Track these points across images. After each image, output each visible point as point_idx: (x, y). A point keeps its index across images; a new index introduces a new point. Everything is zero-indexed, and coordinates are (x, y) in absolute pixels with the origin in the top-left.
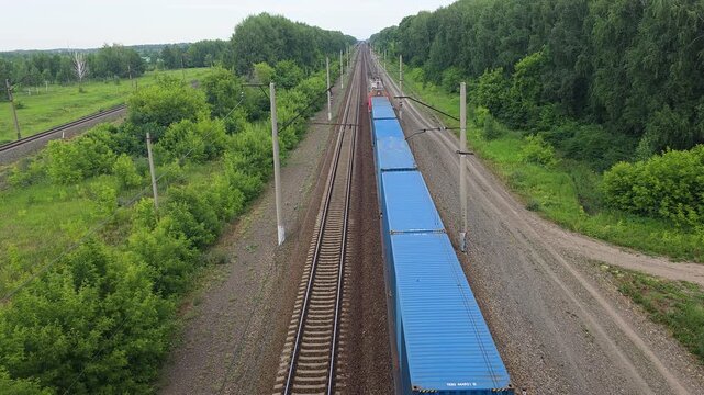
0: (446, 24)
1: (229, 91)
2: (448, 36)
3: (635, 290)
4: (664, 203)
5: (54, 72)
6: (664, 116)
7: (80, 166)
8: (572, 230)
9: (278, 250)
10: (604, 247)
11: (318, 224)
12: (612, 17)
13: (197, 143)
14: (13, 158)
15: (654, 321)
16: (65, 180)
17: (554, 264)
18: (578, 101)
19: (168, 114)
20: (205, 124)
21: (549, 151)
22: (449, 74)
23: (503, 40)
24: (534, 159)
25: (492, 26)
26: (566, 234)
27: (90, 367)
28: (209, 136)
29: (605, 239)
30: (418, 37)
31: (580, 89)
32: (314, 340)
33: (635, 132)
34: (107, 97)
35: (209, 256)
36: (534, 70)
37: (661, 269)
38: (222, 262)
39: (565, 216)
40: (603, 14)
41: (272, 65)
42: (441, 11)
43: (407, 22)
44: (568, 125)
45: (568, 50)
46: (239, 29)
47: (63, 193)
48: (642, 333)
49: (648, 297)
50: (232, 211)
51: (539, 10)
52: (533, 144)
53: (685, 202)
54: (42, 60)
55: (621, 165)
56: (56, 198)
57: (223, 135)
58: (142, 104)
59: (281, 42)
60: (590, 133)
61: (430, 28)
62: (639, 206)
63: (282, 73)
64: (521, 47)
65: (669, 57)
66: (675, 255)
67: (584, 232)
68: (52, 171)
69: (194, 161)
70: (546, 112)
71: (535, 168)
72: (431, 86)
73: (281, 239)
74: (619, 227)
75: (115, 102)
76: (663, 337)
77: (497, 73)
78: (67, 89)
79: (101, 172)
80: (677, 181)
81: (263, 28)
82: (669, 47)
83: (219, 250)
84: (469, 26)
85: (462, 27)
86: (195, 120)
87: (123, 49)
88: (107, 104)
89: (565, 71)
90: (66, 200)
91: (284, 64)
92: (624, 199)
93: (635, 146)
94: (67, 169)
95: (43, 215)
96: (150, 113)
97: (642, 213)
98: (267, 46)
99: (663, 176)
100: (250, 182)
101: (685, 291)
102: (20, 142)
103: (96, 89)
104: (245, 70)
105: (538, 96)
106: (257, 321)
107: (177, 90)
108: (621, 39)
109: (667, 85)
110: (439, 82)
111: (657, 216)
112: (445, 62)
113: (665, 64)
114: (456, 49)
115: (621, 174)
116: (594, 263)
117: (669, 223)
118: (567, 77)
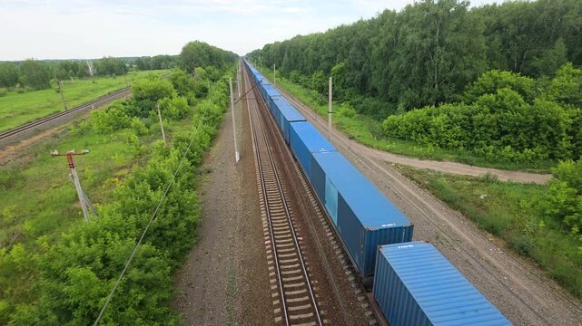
0: (290, 48)
1: (185, 82)
2: (292, 55)
3: (409, 174)
4: (413, 133)
5: (75, 72)
6: (409, 93)
7: (111, 124)
8: (372, 147)
9: (237, 165)
10: (389, 155)
11: (255, 150)
12: (382, 45)
13: (174, 110)
14: (67, 121)
15: (422, 188)
16: (102, 132)
17: (370, 164)
18: (363, 87)
19: (155, 95)
20: (176, 100)
21: (353, 111)
22: (293, 73)
23: (323, 57)
24: (346, 115)
25: (316, 49)
26: (370, 150)
27: (169, 233)
28: (179, 106)
29: (389, 151)
30: (275, 54)
31: (364, 80)
32: (276, 208)
33: (394, 101)
34: (111, 86)
35: (201, 169)
36: (341, 71)
37: (417, 164)
38: (209, 172)
39: (368, 142)
40: (377, 44)
41: (204, 68)
42: (286, 42)
43: (267, 47)
44: (359, 98)
45: (358, 62)
46: (184, 49)
47: (105, 140)
48: (419, 194)
49: (416, 176)
50: (206, 145)
51: (341, 41)
52: (345, 108)
53: (422, 133)
54: (66, 66)
55: (392, 117)
56: (101, 143)
57: (187, 106)
58: (140, 90)
59: (207, 56)
60: (370, 102)
61: (281, 50)
62: (401, 136)
63: (209, 72)
64: (332, 60)
65: (412, 65)
66: (421, 158)
67: (378, 148)
68: (95, 127)
69: (173, 119)
70: (347, 92)
71: (347, 119)
72: (285, 80)
73: (237, 159)
74: (394, 145)
75: (115, 89)
76: (428, 194)
77: (321, 73)
78: (83, 81)
79: (123, 127)
80: (418, 124)
81: (197, 49)
82: (412, 60)
83: (206, 166)
84: (303, 50)
85: (299, 49)
86: (171, 98)
87: (114, 59)
88: (111, 90)
89: (356, 72)
90: (107, 143)
91: (209, 67)
92: (394, 132)
93: (396, 108)
94: (104, 126)
95: (96, 152)
96: (146, 94)
97: (403, 139)
98: (200, 59)
99: (412, 122)
100: (212, 130)
101: (430, 173)
102: (67, 111)
103: (102, 81)
104: (190, 71)
105: (343, 84)
106: (239, 201)
107: (159, 82)
108: (386, 57)
109: (410, 78)
110: (288, 77)
111: (410, 140)
112: (291, 67)
113: (409, 69)
114: (296, 61)
115: (393, 121)
116: (387, 163)
117: (416, 143)
118: (358, 75)
